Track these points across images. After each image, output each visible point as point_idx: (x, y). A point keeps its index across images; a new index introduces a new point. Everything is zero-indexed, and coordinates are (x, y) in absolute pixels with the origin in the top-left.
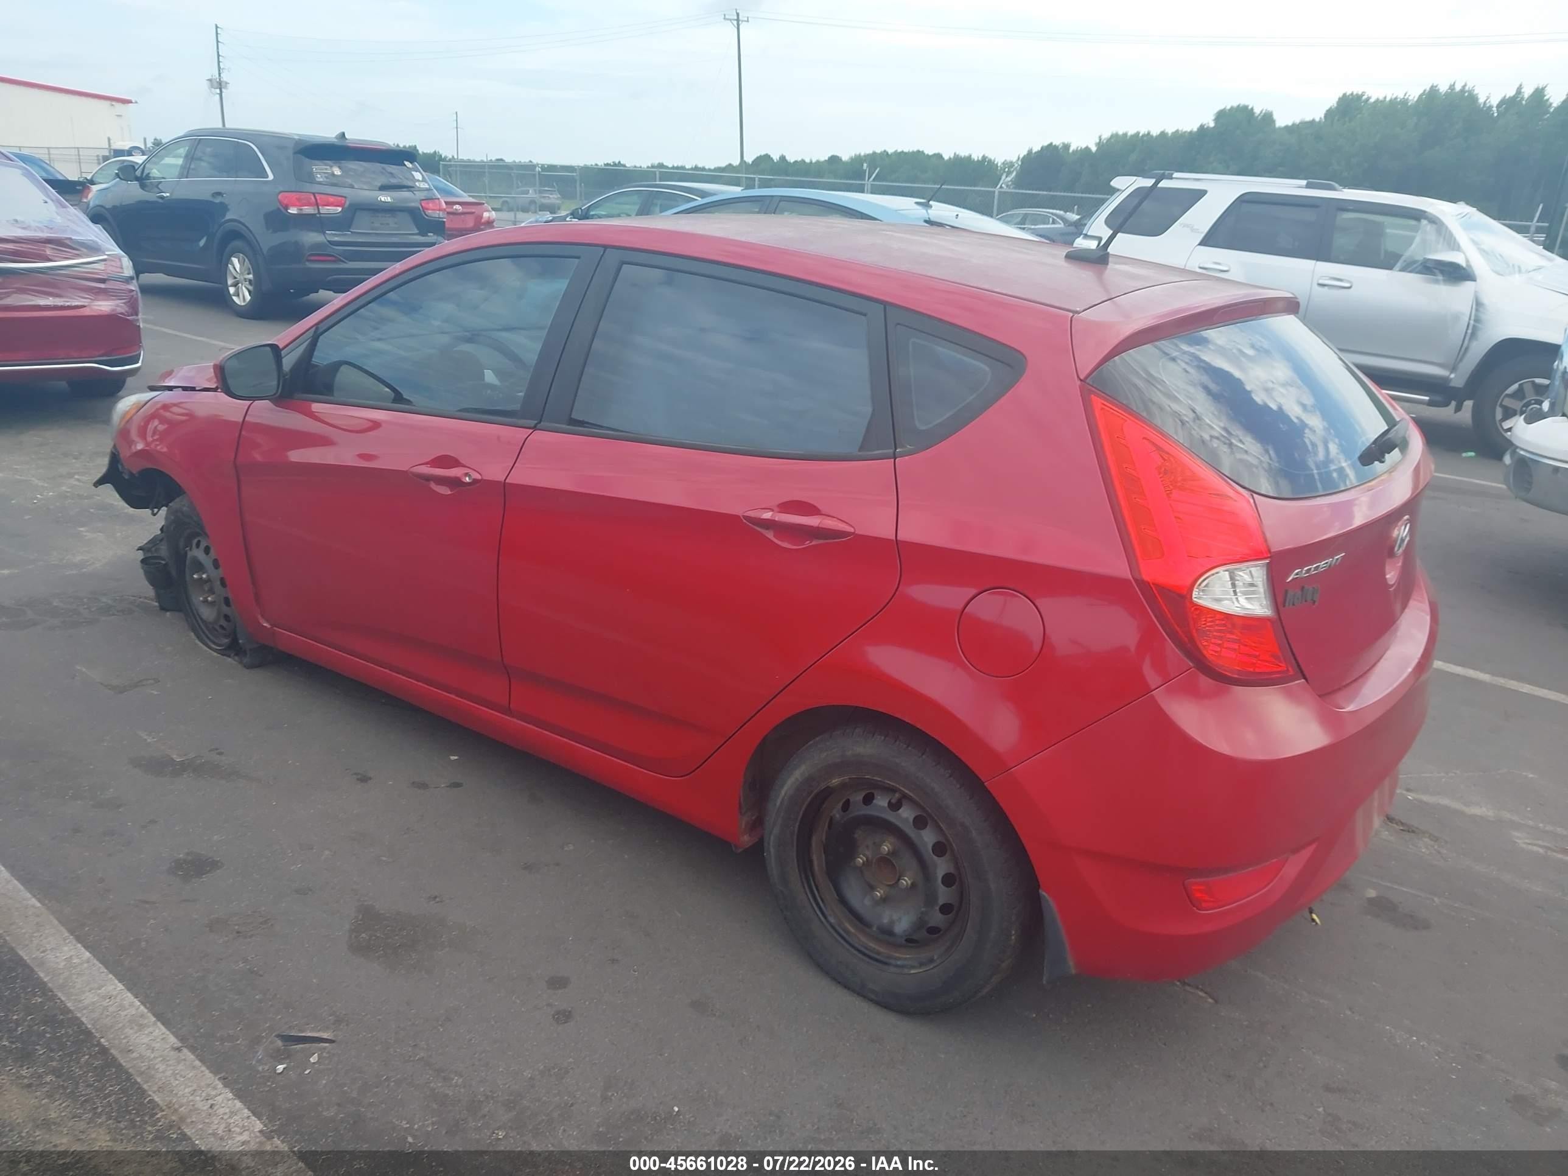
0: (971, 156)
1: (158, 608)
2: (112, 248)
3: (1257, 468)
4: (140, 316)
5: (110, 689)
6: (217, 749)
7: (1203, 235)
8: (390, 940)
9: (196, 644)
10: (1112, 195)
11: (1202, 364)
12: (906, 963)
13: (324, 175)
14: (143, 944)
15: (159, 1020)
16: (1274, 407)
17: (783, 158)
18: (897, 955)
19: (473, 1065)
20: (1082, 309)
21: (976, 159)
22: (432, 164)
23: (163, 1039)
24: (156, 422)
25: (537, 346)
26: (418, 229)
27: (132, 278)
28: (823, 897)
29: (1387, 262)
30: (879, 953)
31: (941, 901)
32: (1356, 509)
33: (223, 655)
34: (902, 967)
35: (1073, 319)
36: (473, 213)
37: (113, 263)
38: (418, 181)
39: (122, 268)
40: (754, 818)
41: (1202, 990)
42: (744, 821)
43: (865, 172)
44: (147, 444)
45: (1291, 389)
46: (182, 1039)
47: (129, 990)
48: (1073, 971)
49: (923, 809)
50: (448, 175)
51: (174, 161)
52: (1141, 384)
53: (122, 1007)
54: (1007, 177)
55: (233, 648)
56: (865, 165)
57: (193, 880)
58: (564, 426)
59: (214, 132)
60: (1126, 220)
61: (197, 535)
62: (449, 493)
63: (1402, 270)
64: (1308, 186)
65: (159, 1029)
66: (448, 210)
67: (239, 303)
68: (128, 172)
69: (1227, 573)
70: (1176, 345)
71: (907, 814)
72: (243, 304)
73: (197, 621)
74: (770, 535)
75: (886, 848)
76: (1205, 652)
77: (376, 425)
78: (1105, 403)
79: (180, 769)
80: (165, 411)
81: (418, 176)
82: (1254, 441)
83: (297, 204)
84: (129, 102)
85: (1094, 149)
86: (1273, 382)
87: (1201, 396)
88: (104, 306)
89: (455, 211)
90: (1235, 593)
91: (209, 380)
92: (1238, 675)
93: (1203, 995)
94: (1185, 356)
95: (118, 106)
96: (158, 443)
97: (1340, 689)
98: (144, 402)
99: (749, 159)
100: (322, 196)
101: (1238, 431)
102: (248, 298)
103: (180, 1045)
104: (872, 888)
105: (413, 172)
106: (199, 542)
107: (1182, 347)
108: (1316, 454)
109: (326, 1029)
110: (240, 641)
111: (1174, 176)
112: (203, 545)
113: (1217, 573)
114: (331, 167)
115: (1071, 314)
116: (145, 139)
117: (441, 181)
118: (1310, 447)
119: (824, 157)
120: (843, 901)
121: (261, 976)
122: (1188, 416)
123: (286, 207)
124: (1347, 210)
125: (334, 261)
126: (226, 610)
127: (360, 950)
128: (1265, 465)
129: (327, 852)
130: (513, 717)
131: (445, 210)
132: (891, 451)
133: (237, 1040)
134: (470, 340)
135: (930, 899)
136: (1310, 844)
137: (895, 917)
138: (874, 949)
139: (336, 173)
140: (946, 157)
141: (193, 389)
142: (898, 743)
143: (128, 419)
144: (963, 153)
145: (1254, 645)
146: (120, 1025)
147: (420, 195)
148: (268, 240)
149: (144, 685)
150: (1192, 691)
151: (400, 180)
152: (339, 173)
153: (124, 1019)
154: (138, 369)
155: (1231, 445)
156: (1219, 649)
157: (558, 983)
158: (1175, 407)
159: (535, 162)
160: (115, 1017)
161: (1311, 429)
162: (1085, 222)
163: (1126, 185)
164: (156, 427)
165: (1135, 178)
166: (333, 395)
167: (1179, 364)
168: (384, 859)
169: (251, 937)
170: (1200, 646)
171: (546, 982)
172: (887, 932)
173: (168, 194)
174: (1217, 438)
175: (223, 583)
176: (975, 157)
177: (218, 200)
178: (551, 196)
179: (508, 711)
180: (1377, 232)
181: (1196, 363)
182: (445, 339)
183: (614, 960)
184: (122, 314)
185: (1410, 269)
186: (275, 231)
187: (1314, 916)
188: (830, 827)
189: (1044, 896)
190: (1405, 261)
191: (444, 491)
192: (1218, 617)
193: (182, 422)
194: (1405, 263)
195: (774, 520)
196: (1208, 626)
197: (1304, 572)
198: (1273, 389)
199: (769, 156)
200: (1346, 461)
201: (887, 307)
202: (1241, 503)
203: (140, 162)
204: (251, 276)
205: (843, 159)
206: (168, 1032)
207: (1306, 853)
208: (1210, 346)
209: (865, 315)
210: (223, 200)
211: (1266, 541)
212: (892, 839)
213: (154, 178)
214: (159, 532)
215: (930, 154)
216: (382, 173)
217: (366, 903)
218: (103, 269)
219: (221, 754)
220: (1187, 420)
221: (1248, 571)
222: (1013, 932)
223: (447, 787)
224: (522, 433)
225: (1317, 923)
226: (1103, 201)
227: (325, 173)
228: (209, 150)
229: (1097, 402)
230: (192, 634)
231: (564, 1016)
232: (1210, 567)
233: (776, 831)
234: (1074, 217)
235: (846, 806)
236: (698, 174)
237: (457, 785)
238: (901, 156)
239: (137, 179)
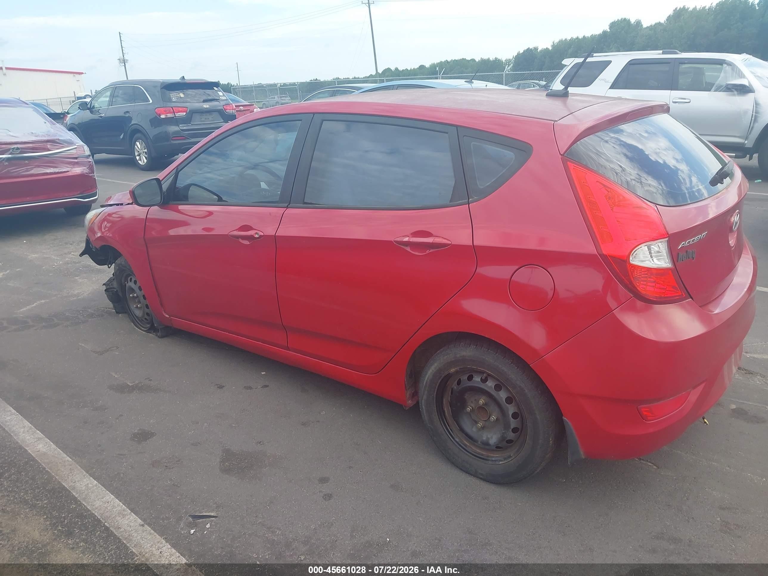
0: (489, 59)
1: (115, 313)
2: (79, 142)
3: (656, 193)
4: (95, 173)
5: (96, 353)
6: (149, 378)
7: (611, 84)
8: (240, 465)
9: (135, 328)
10: (562, 70)
11: (622, 143)
12: (497, 459)
13: (176, 98)
14: (122, 475)
15: (132, 512)
16: (661, 162)
17: (397, 69)
18: (492, 455)
19: (286, 524)
20: (558, 119)
21: (492, 60)
22: (227, 88)
23: (135, 521)
24: (106, 223)
25: (284, 168)
26: (223, 120)
27: (89, 156)
28: (451, 428)
29: (707, 87)
30: (482, 455)
31: (512, 427)
32: (709, 209)
33: (147, 332)
34: (495, 461)
35: (554, 124)
36: (249, 110)
37: (80, 149)
38: (221, 96)
39: (85, 151)
40: (413, 392)
41: (650, 462)
42: (408, 393)
43: (438, 72)
44: (103, 233)
45: (668, 151)
46: (144, 520)
47: (117, 498)
48: (583, 457)
49: (498, 380)
50: (236, 93)
51: (105, 99)
52: (593, 156)
53: (114, 507)
54: (508, 67)
55: (152, 329)
56: (437, 68)
57: (143, 443)
58: (302, 205)
59: (123, 83)
60: (571, 80)
61: (130, 275)
62: (249, 243)
63: (715, 91)
64: (663, 53)
65: (133, 516)
66: (237, 109)
67: (141, 164)
68: (84, 106)
69: (646, 247)
70: (607, 134)
71: (490, 384)
72: (143, 164)
73: (133, 316)
74: (408, 249)
75: (481, 402)
76: (638, 288)
77: (210, 213)
78: (575, 165)
79: (132, 389)
80: (109, 217)
81: (221, 94)
82: (652, 179)
83: (164, 113)
84: (82, 73)
85: (550, 48)
86: (659, 149)
87: (624, 159)
88: (78, 170)
89: (240, 110)
90: (651, 257)
91: (129, 199)
92: (656, 299)
93: (651, 464)
94: (613, 139)
95: (77, 76)
96: (108, 232)
97: (710, 302)
98: (99, 213)
99: (380, 71)
100: (176, 108)
101: (644, 175)
102: (145, 161)
103: (143, 523)
104: (476, 422)
105: (218, 92)
106: (131, 279)
107: (611, 135)
108: (686, 184)
109: (213, 511)
110: (155, 325)
111: (594, 55)
112: (133, 280)
113: (641, 247)
114: (179, 94)
115: (553, 122)
116: (91, 91)
117: (232, 96)
118: (682, 181)
119: (417, 66)
120: (462, 430)
121: (179, 487)
122: (619, 170)
123: (160, 116)
124: (685, 63)
125: (184, 139)
126: (147, 310)
127: (226, 471)
128: (660, 192)
129: (206, 424)
130: (290, 351)
131: (235, 109)
132: (467, 200)
133: (170, 519)
134: (253, 168)
135: (506, 426)
136: (701, 383)
137: (489, 436)
138: (480, 453)
139: (181, 96)
140: (477, 61)
141: (122, 204)
142: (483, 348)
143: (92, 222)
144: (485, 57)
145: (662, 283)
146: (114, 515)
147: (223, 103)
148: (152, 132)
149: (112, 350)
150: (633, 309)
151: (213, 97)
152: (183, 96)
153: (116, 513)
154: (96, 199)
155: (641, 182)
156: (645, 287)
157: (323, 480)
158: (612, 166)
159: (276, 82)
160: (111, 512)
161: (681, 171)
162: (550, 85)
163: (569, 62)
164: (106, 226)
165: (574, 58)
166: (188, 201)
167: (610, 144)
168: (233, 425)
169: (173, 468)
170: (636, 285)
171: (318, 480)
172: (486, 444)
173: (104, 115)
174: (634, 180)
175: (145, 298)
176: (491, 59)
177: (127, 115)
178: (286, 99)
179: (288, 348)
180: (700, 72)
181: (619, 143)
182: (240, 169)
183: (350, 467)
184: (87, 173)
185: (719, 90)
186: (155, 127)
187: (706, 420)
188: (452, 393)
189: (565, 420)
190: (716, 86)
191: (246, 242)
192: (643, 270)
193: (119, 221)
194: (717, 87)
195: (410, 242)
196: (638, 275)
197: (687, 243)
198: (659, 153)
199: (390, 69)
200: (702, 185)
201: (458, 128)
202: (650, 210)
203: (89, 101)
204: (146, 150)
205: (427, 67)
206: (137, 517)
207: (700, 388)
208: (624, 134)
209: (447, 133)
210: (129, 115)
211: (665, 228)
212: (484, 397)
213: (96, 108)
214: (112, 276)
215: (469, 59)
216: (204, 94)
217: (226, 448)
218: (75, 152)
219: (151, 380)
220: (619, 172)
221: (657, 245)
222: (551, 439)
223: (261, 387)
224: (282, 210)
225: (707, 424)
226: (558, 73)
227: (176, 97)
228: (121, 91)
229: (571, 166)
230: (132, 323)
231: (328, 497)
232: (637, 244)
233: (425, 397)
234: (543, 83)
235: (459, 383)
236: (356, 80)
237: (266, 386)
238: (455, 62)
239: (88, 109)
